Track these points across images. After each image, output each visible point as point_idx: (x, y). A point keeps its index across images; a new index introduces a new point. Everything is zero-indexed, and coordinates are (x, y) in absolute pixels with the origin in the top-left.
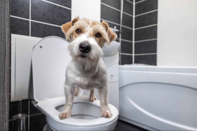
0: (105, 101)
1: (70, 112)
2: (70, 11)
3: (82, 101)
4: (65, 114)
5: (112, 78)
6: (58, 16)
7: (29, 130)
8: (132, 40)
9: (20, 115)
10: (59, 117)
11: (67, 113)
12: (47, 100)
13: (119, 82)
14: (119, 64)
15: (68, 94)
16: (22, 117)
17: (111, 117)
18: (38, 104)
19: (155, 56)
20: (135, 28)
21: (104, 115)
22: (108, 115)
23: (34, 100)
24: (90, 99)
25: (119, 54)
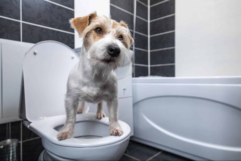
0: (114, 116)
1: (71, 131)
2: (73, 12)
3: (87, 119)
4: (66, 133)
5: (124, 93)
6: (58, 18)
7: (21, 160)
8: (147, 49)
9: (9, 141)
10: (57, 138)
11: (68, 131)
12: (44, 119)
13: (133, 97)
14: (133, 77)
15: (70, 109)
16: (12, 143)
17: (122, 135)
18: (31, 124)
19: (173, 67)
20: (151, 35)
21: (113, 133)
22: (118, 133)
23: (27, 120)
24: (98, 116)
25: (133, 66)
